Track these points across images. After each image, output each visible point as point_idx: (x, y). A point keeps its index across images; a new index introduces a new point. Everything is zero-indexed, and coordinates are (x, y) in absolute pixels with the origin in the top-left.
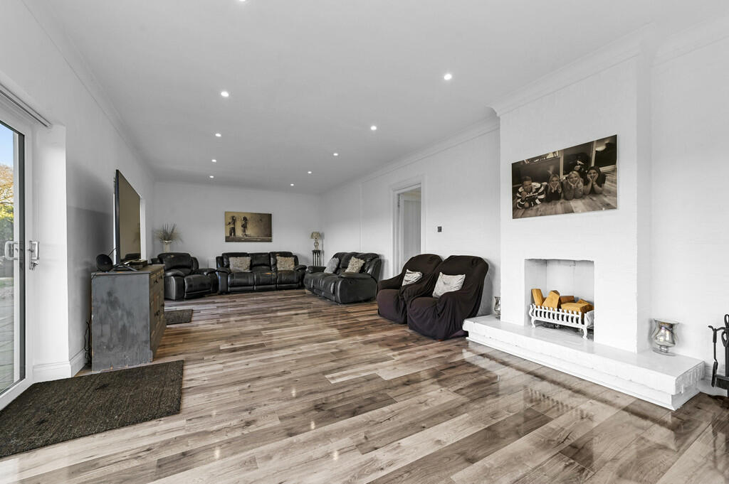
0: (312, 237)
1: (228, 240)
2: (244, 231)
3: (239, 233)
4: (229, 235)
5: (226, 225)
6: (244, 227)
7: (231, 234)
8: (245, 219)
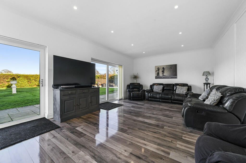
0: (203, 75)
1: (156, 78)
2: (163, 74)
3: (161, 75)
4: (156, 76)
5: (155, 72)
6: (163, 72)
7: (157, 76)
8: (163, 68)
